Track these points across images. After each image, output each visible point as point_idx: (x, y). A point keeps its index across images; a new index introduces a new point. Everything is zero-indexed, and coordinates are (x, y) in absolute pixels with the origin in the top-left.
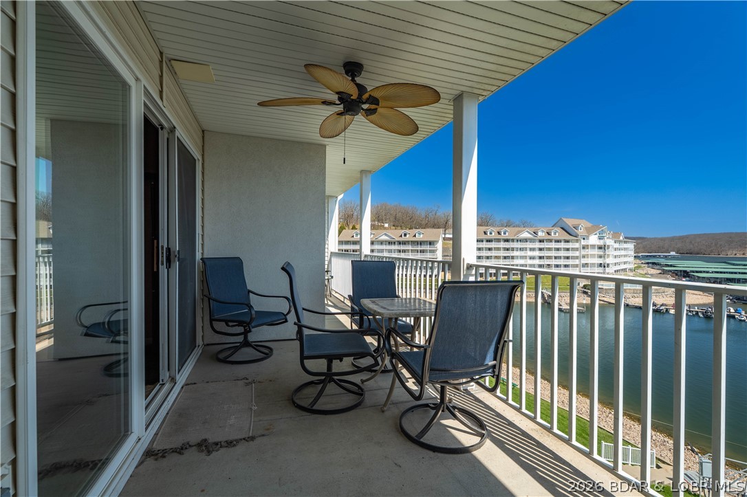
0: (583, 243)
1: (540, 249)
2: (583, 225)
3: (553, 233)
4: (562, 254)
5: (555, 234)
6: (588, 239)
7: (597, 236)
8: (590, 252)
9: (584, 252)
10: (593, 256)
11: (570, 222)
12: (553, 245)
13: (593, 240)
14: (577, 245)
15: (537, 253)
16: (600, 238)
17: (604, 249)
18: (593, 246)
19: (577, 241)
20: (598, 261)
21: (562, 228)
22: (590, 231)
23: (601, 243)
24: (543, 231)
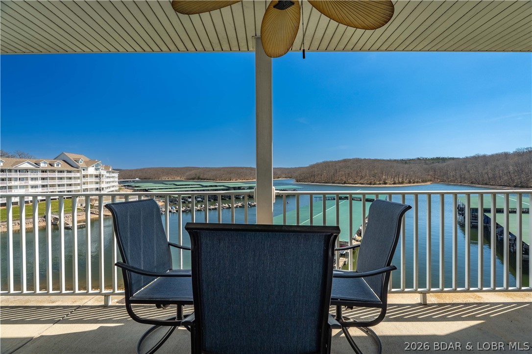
0: (84, 173)
1: (43, 179)
2: (82, 160)
3: (55, 165)
4: (65, 182)
5: (58, 165)
6: (87, 170)
7: (94, 168)
8: (89, 179)
9: (84, 180)
10: (91, 183)
11: (71, 156)
12: (57, 175)
13: (91, 170)
14: (78, 175)
15: (40, 182)
16: (96, 169)
17: (100, 178)
18: (91, 176)
19: (78, 171)
20: (95, 186)
21: (64, 161)
22: (88, 164)
23: (97, 173)
24: (45, 163)
